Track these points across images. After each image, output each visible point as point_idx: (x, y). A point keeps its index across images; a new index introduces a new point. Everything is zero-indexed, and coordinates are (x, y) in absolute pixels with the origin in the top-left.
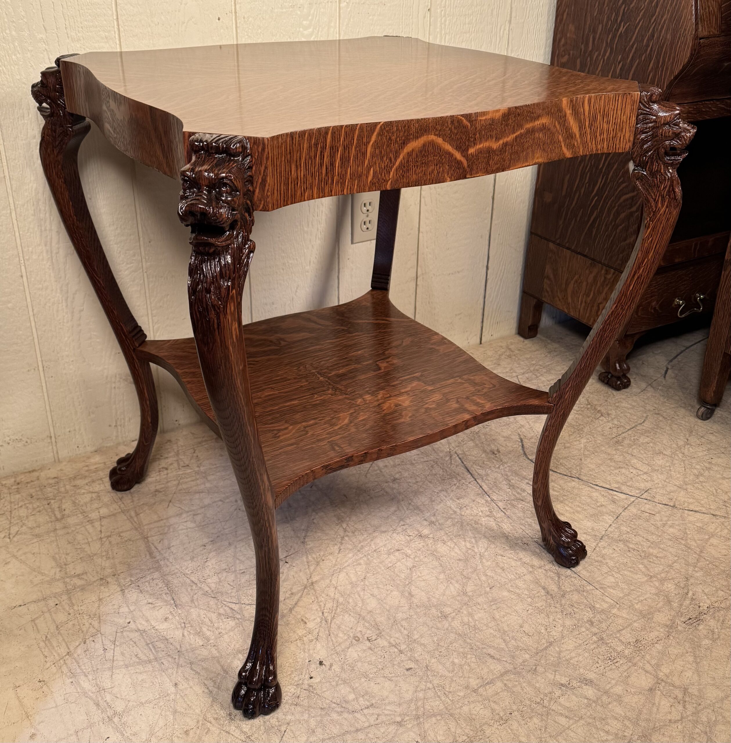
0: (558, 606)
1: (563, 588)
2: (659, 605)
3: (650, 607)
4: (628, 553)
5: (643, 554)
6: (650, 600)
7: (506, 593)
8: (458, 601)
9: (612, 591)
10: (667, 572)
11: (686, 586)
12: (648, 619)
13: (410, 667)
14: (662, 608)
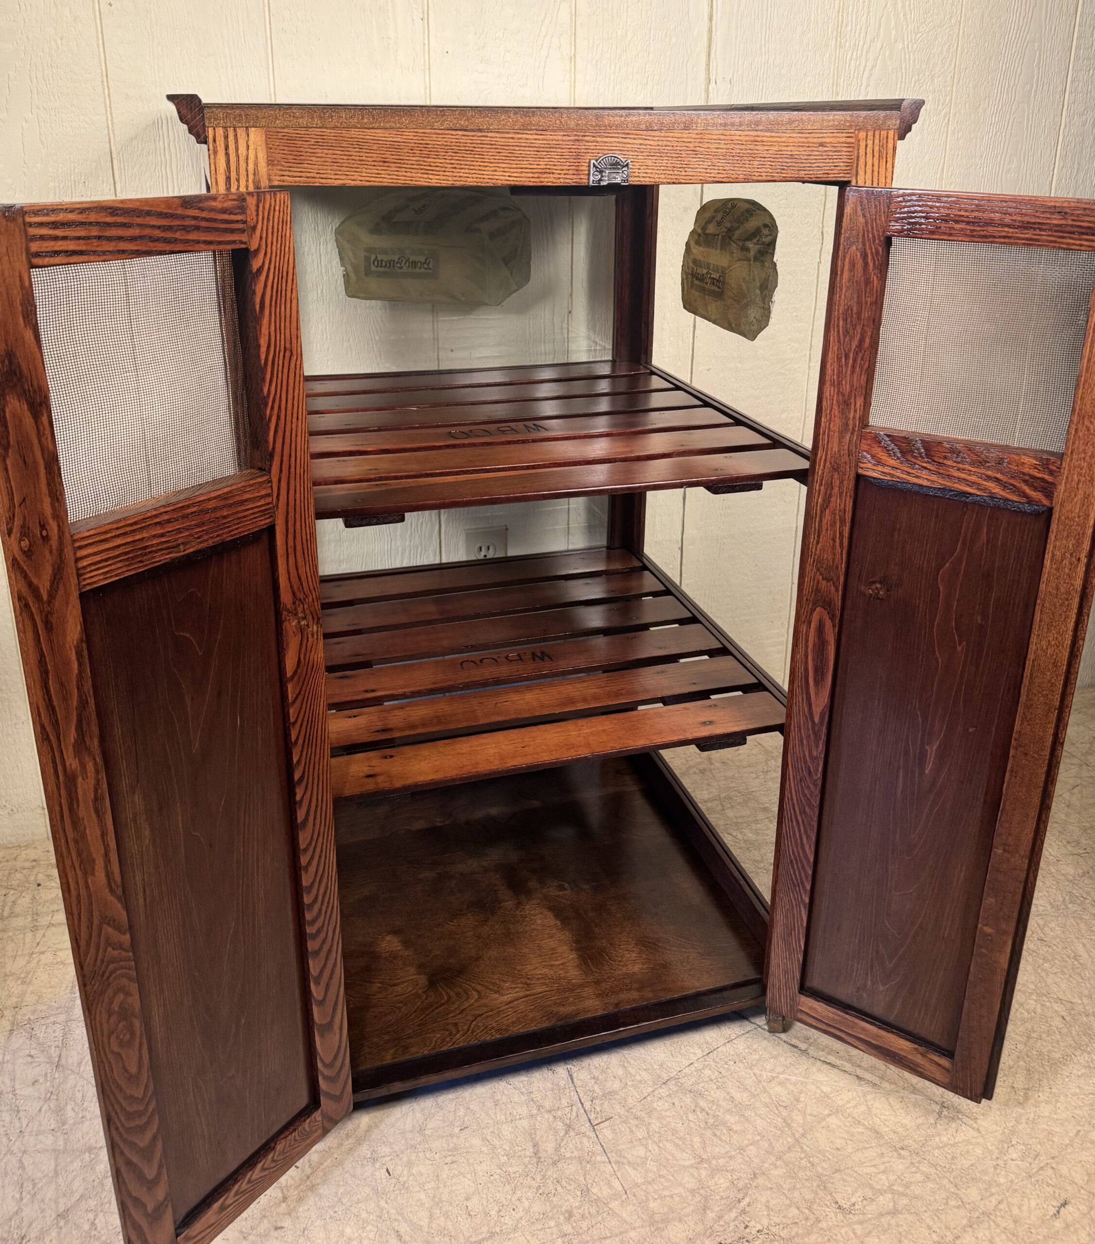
0: (538, 1177)
1: (563, 1150)
2: (687, 1210)
3: (672, 1210)
4: (690, 1115)
5: (711, 1121)
6: (677, 1199)
7: (476, 1142)
8: (406, 1139)
9: (630, 1170)
10: (731, 1158)
11: (746, 1187)
12: (657, 1229)
13: (283, 1225)
14: (688, 1215)
